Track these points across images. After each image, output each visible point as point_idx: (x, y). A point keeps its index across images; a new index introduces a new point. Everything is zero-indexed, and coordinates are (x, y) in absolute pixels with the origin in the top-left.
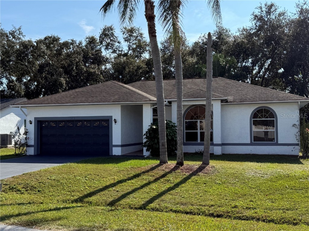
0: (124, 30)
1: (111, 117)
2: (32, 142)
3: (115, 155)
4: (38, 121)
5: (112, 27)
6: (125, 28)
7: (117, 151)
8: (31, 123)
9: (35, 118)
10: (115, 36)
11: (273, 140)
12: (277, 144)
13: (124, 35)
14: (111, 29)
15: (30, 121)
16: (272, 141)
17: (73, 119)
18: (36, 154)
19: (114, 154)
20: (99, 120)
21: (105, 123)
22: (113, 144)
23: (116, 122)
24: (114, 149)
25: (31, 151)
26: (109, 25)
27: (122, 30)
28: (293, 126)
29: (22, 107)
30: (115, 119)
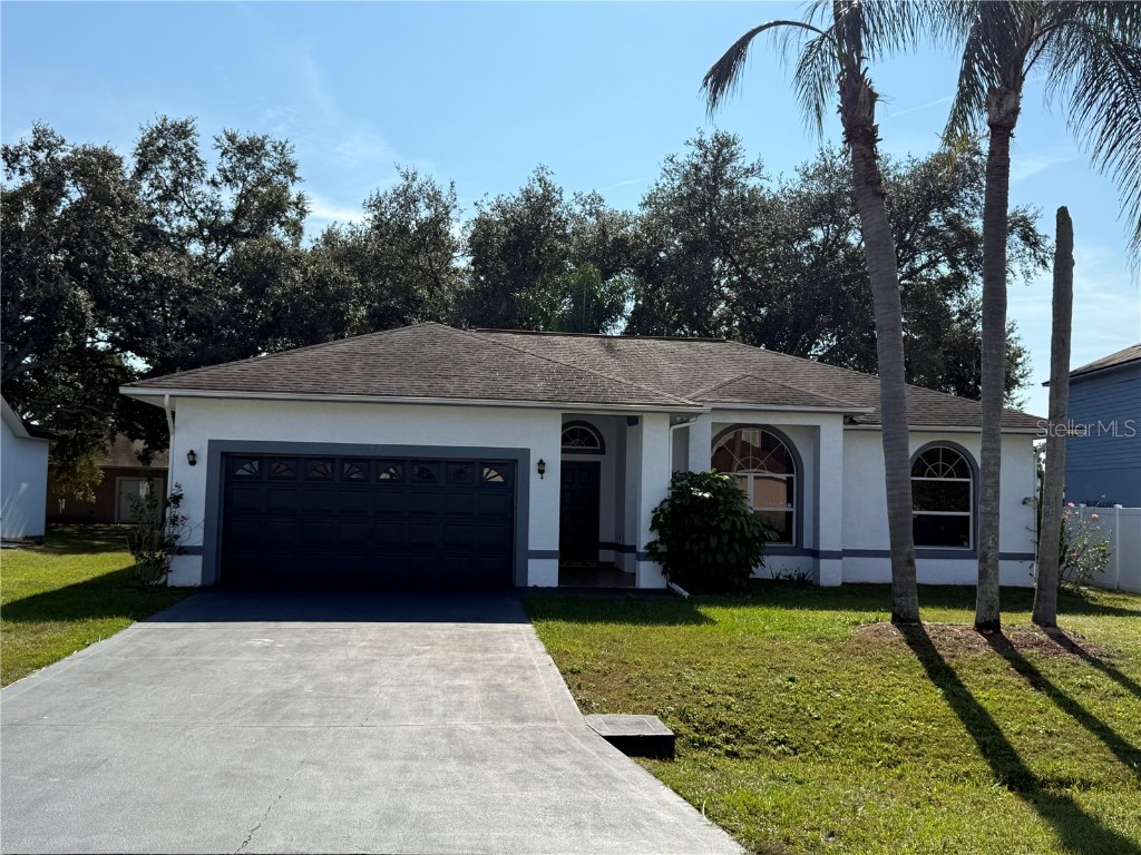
0: (226, 143)
1: (526, 452)
2: (195, 534)
3: (535, 587)
4: (224, 455)
5: (189, 127)
6: (232, 139)
7: (542, 574)
8: (193, 463)
9: (210, 441)
10: (198, 160)
11: (966, 543)
13: (225, 159)
14: (182, 131)
15: (192, 452)
16: (962, 545)
17: (372, 454)
19: (530, 584)
21: (493, 473)
22: (530, 548)
23: (541, 472)
24: (532, 563)
27: (218, 140)
28: (1024, 503)
29: (171, 396)
30: (541, 461)
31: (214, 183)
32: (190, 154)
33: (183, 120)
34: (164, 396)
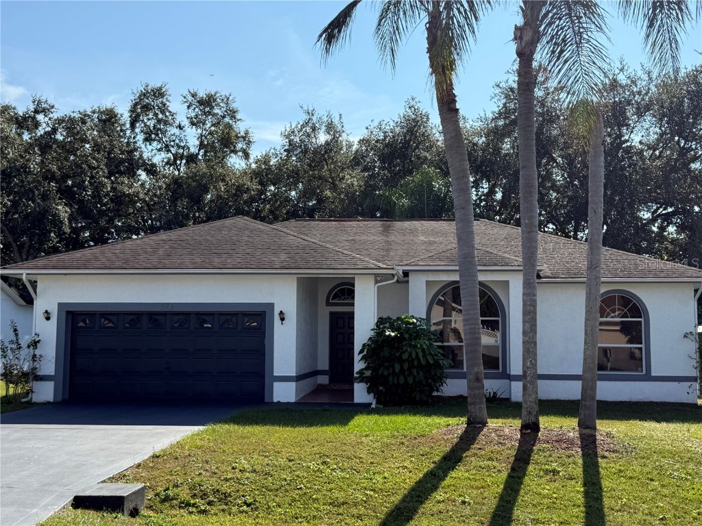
0: (190, 98)
1: (271, 305)
2: (48, 367)
3: (279, 402)
4: (68, 313)
5: (164, 90)
6: (194, 95)
7: (284, 393)
8: (48, 319)
9: (59, 303)
10: (170, 112)
11: (640, 369)
12: (648, 377)
13: (190, 110)
14: (159, 93)
15: (46, 312)
16: (637, 371)
17: (168, 309)
18: (60, 399)
19: (275, 400)
20: (236, 314)
21: (251, 321)
22: (275, 375)
23: (282, 319)
24: (276, 385)
25: (45, 392)
26: (154, 84)
27: (185, 97)
28: (685, 336)
29: (28, 274)
30: (281, 312)
31: (180, 127)
32: (163, 108)
33: (159, 85)
34: (22, 274)
